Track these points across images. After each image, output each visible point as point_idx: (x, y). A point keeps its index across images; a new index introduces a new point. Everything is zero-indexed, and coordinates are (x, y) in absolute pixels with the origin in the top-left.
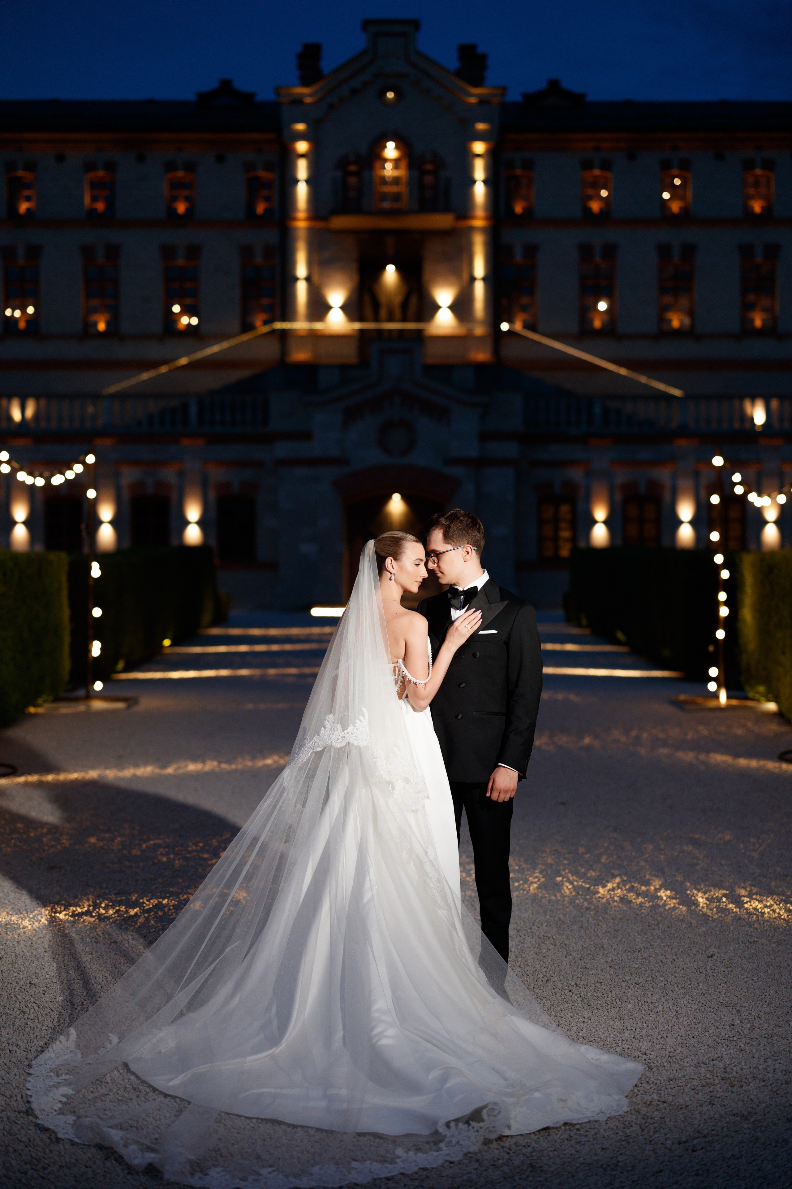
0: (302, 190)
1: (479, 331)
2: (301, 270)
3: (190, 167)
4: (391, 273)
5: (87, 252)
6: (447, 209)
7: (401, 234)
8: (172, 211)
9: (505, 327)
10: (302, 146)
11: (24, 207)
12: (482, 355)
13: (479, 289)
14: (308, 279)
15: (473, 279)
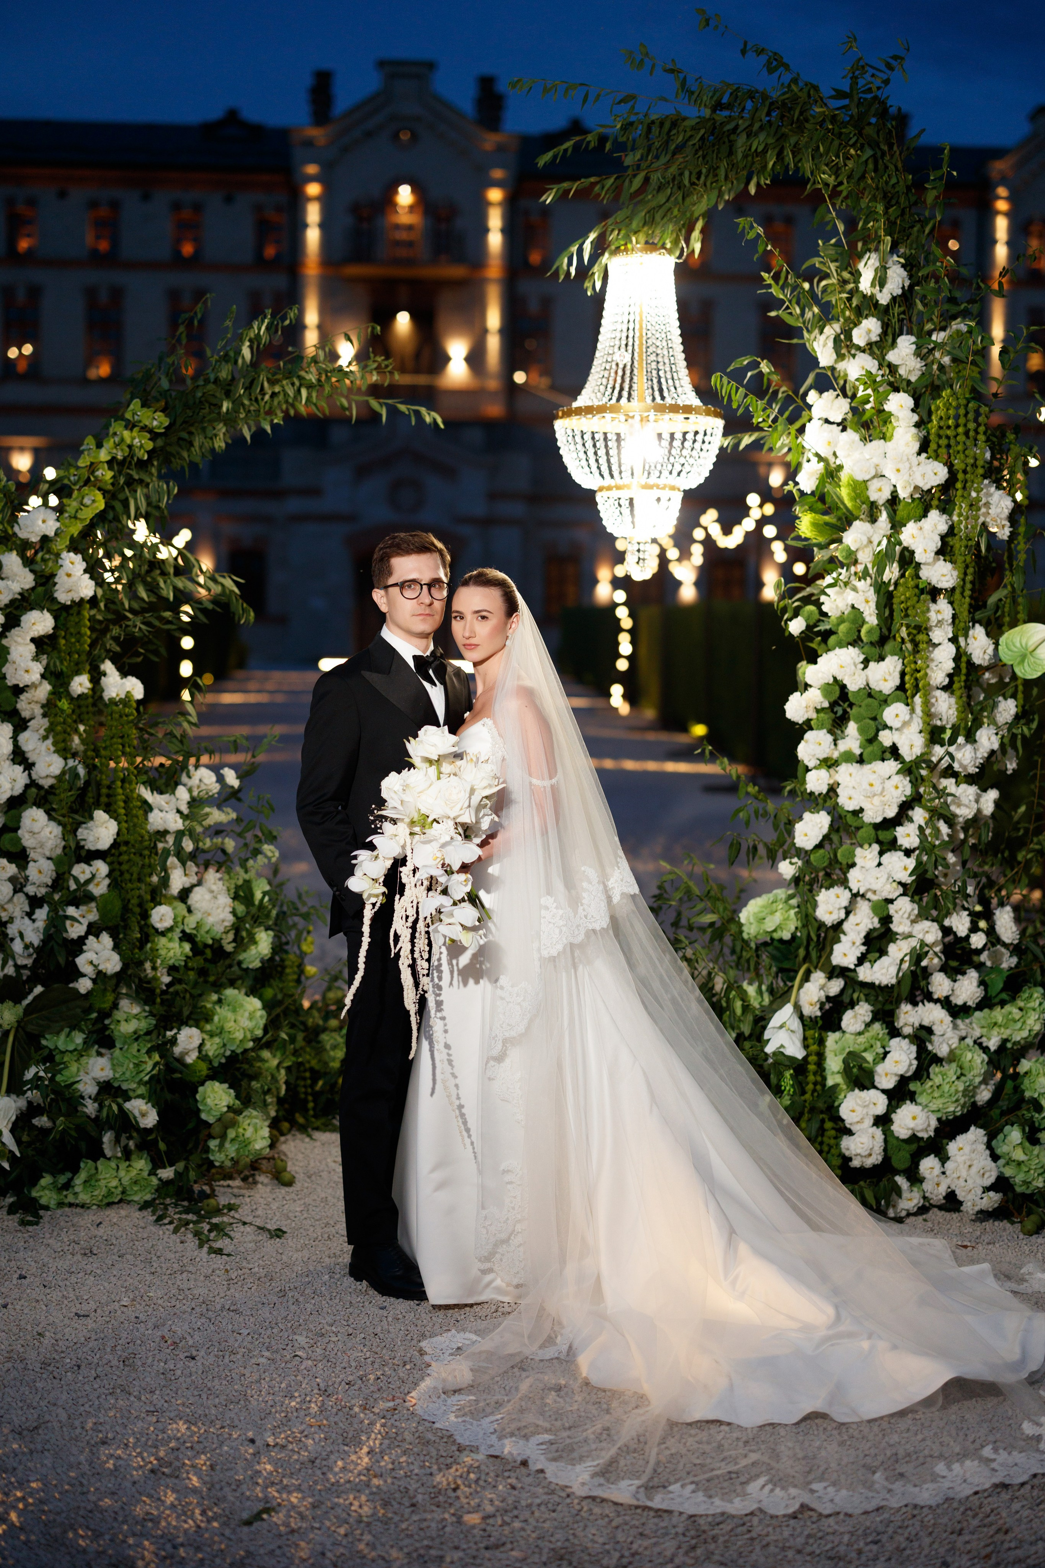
0: (313, 236)
1: (493, 384)
2: (312, 317)
3: (198, 208)
4: (403, 321)
5: (91, 293)
6: (460, 258)
7: (415, 283)
8: (177, 253)
9: (520, 377)
10: (313, 189)
11: (24, 245)
12: (494, 410)
13: (493, 343)
14: (320, 327)
15: (485, 331)
